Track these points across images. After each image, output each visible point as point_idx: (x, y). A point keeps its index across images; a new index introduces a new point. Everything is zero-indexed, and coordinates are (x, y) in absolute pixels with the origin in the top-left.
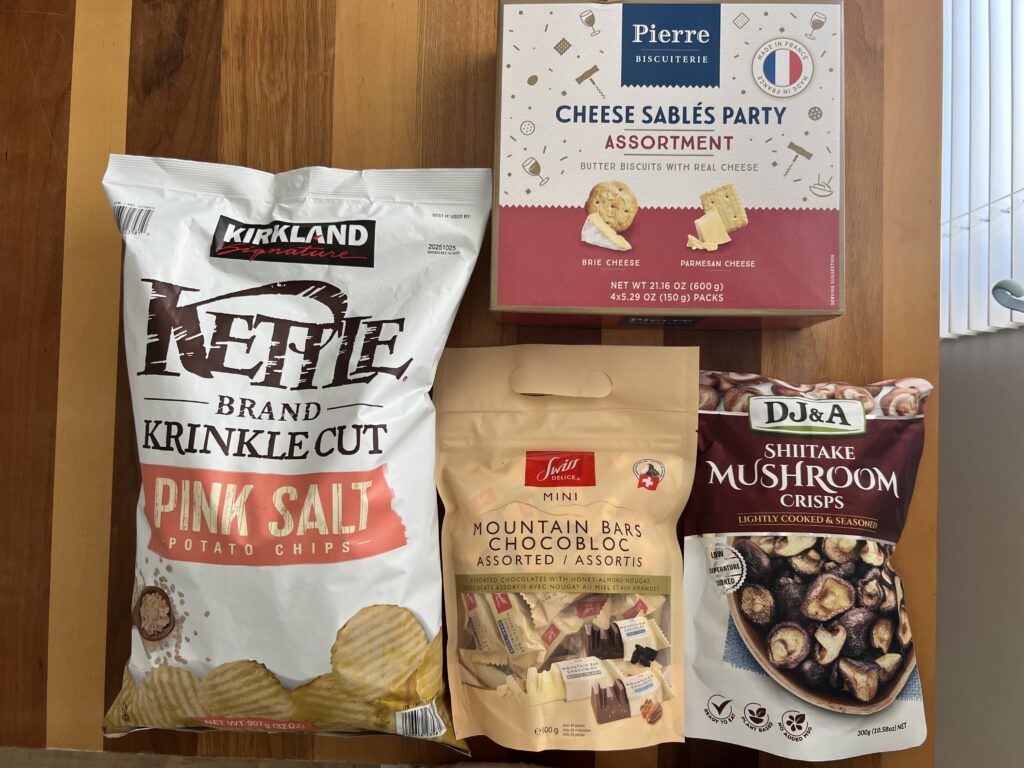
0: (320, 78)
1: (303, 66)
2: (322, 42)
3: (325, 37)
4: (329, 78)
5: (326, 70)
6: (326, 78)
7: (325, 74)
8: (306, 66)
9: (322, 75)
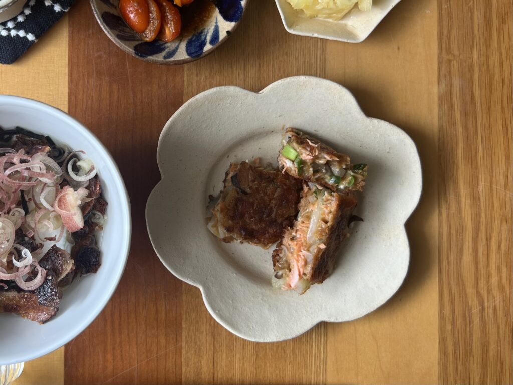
0: (456, 52)
1: (480, 69)
2: (456, 101)
3: (451, 106)
4: (444, 51)
5: (449, 61)
6: (449, 51)
7: (451, 57)
8: (476, 69)
9: (454, 55)
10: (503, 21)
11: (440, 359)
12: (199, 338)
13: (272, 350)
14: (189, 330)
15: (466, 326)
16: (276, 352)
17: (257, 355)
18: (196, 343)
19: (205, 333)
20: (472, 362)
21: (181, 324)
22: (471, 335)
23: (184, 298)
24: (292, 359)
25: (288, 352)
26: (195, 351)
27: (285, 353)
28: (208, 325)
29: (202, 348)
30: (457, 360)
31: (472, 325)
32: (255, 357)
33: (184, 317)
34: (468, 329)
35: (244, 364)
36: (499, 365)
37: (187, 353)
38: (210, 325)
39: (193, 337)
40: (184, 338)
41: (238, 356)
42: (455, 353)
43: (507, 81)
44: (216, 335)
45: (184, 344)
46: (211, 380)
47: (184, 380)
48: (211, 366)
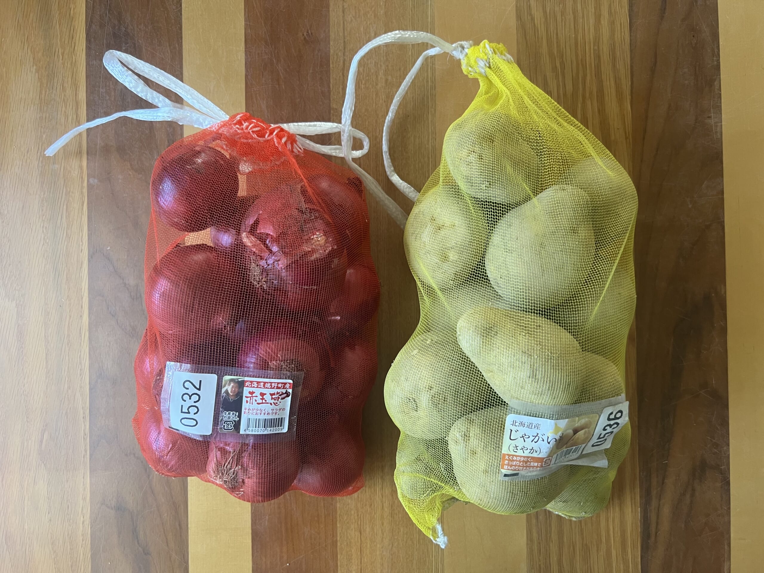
11: (527, 544)
12: (350, 534)
13: (403, 540)
14: (342, 528)
15: (546, 519)
16: (406, 542)
17: (393, 545)
18: (347, 537)
20: (551, 545)
21: (336, 524)
22: (550, 525)
23: (338, 505)
24: (418, 546)
26: (347, 543)
28: (356, 523)
29: (352, 540)
30: (540, 543)
31: (550, 519)
32: (391, 546)
33: (338, 519)
34: (548, 521)
35: (383, 551)
36: (572, 548)
37: (341, 544)
38: (358, 524)
39: (345, 533)
40: (338, 534)
41: (378, 546)
42: (538, 538)
44: (362, 532)
45: (338, 539)
46: (359, 564)
47: (339, 564)
48: (359, 553)
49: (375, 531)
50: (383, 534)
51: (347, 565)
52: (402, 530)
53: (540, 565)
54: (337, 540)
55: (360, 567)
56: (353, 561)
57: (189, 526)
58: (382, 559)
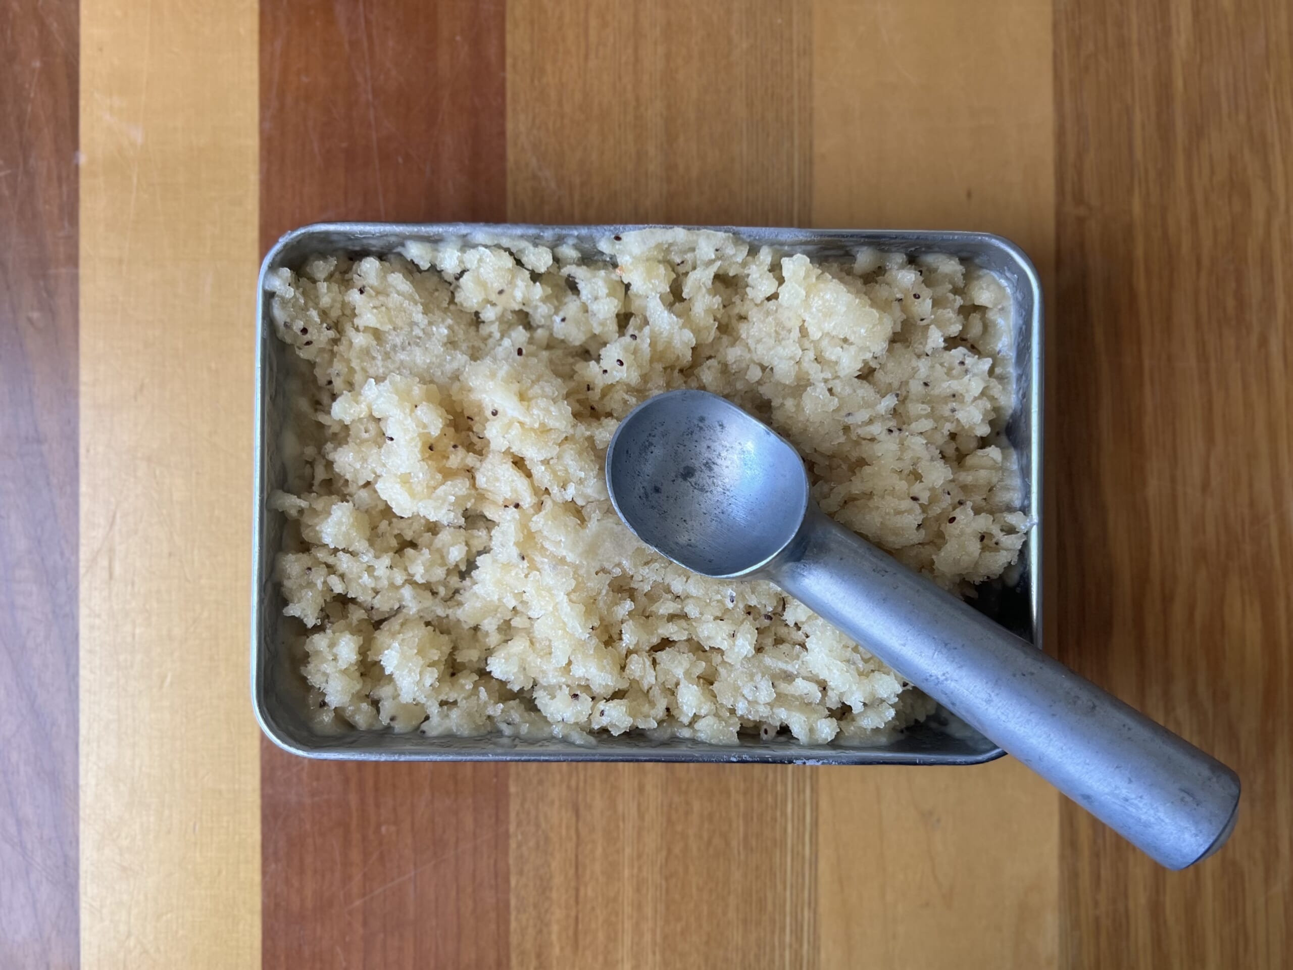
1: (1148, 237)
4: (1069, 198)
5: (1081, 220)
6: (1079, 198)
7: (1083, 211)
8: (1140, 237)
9: (1090, 207)
10: (1198, 132)
11: (1062, 857)
12: (546, 815)
14: (525, 798)
16: (709, 842)
17: (669, 851)
18: (538, 826)
19: (557, 804)
21: (506, 786)
24: (742, 857)
25: (734, 843)
26: (538, 842)
27: (728, 844)
28: (564, 785)
29: (552, 835)
32: (664, 853)
35: (640, 869)
37: (519, 846)
38: (568, 786)
39: (533, 813)
40: (513, 815)
41: (628, 851)
43: (1206, 261)
44: (582, 811)
45: (512, 828)
46: (572, 902)
47: (513, 902)
48: (572, 872)
49: (620, 808)
50: (641, 816)
51: (536, 906)
52: (696, 806)
53: (1097, 920)
54: (507, 831)
55: (573, 913)
56: (554, 895)
57: (82, 782)
58: (638, 890)
